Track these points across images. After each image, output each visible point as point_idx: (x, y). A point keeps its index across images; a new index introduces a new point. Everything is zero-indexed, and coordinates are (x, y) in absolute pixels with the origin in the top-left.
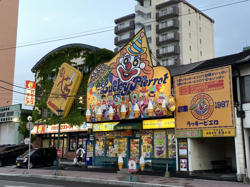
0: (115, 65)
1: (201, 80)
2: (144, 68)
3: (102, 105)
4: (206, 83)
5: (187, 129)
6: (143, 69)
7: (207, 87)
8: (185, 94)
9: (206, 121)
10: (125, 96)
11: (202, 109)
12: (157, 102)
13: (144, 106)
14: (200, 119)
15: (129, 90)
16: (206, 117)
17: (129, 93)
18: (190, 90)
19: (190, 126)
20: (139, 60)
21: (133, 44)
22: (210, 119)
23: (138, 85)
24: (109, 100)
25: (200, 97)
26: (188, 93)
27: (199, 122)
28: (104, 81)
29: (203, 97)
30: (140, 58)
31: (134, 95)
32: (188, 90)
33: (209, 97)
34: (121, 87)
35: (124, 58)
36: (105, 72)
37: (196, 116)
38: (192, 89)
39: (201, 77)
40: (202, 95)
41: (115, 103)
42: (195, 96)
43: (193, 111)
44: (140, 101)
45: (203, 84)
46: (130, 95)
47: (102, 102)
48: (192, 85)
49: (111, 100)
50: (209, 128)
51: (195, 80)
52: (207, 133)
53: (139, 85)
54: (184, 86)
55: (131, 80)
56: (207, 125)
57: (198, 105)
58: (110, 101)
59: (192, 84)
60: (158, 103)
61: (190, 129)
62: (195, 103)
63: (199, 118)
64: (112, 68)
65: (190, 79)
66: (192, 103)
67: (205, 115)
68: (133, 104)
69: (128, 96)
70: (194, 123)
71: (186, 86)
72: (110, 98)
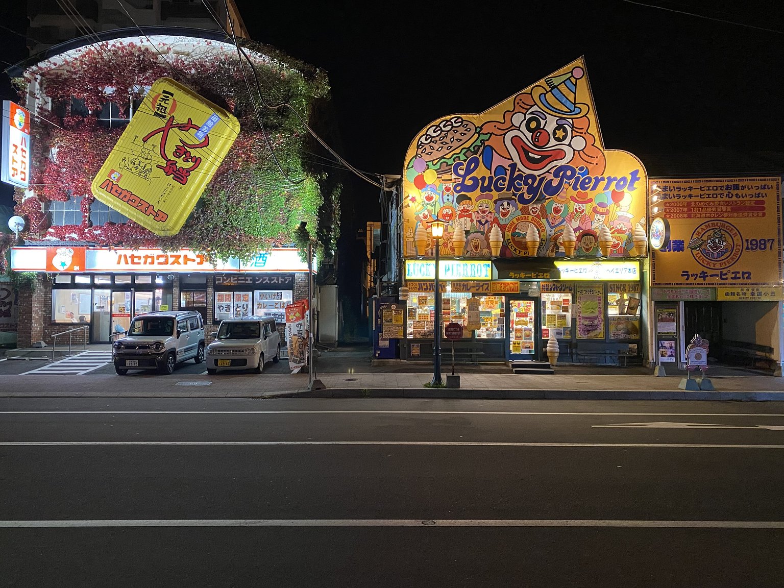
0: (498, 128)
1: (716, 194)
2: (582, 150)
3: (457, 218)
4: (726, 202)
5: (680, 284)
6: (579, 151)
7: (729, 209)
8: (677, 218)
9: (724, 271)
10: (530, 204)
11: (717, 249)
12: (612, 227)
13: (581, 231)
14: (712, 267)
15: (541, 191)
16: (726, 265)
17: (541, 200)
18: (689, 210)
19: (687, 279)
20: (569, 130)
21: (553, 88)
22: (732, 269)
23: (565, 185)
24: (481, 208)
25: (712, 226)
26: (686, 216)
27: (710, 272)
28: (465, 161)
29: (721, 228)
30: (573, 125)
31: (554, 206)
32: (685, 210)
33: (732, 229)
34: (517, 183)
35: (528, 117)
36: (464, 138)
37: (703, 262)
38: (695, 209)
39: (717, 190)
40: (717, 223)
41: (499, 219)
42: (703, 224)
43: (695, 252)
44: (571, 221)
45: (722, 203)
46: (545, 204)
47: (458, 213)
48: (695, 202)
49: (486, 209)
50: (731, 284)
51: (702, 193)
52: (727, 294)
53: (570, 185)
54: (677, 202)
55: (548, 172)
56: (727, 279)
57: (709, 241)
58: (483, 212)
59: (693, 199)
60: (614, 229)
61: (687, 284)
62: (701, 237)
63: (710, 266)
64: (491, 134)
65: (690, 188)
66: (695, 236)
67: (723, 262)
68: (552, 225)
69: (539, 206)
70: (697, 275)
71: (679, 202)
72: (485, 205)
